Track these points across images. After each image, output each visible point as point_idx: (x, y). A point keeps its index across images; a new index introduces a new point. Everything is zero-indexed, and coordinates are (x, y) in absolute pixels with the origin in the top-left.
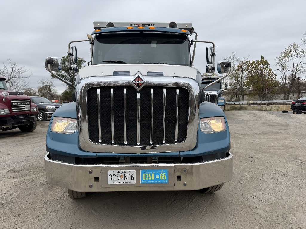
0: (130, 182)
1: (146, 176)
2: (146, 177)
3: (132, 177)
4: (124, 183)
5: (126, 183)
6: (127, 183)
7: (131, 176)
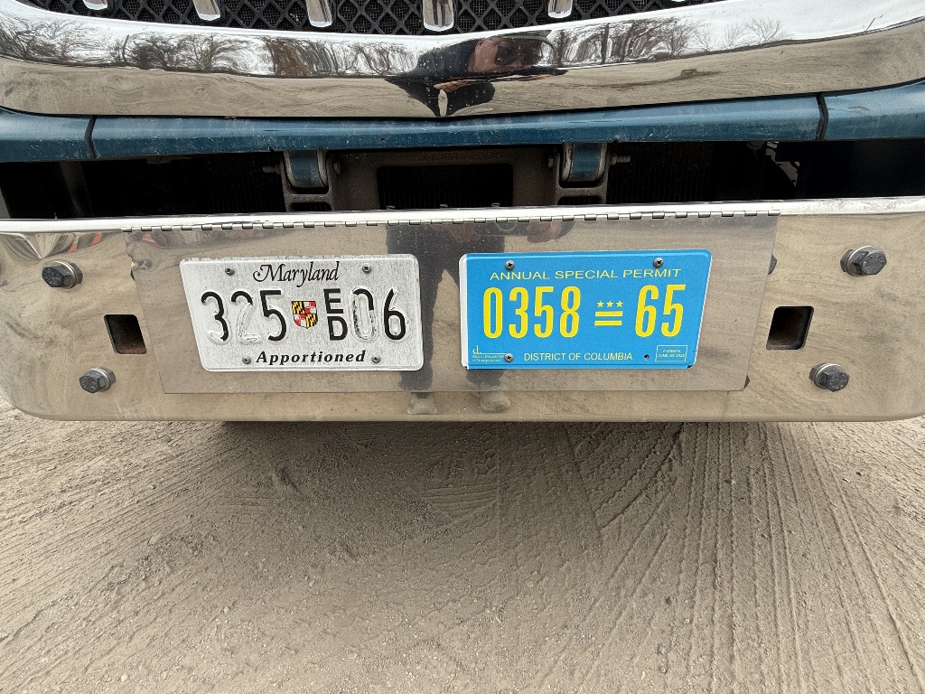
0: (376, 360)
1: (510, 308)
2: (510, 317)
3: (388, 314)
4: (333, 366)
5: (344, 366)
6: (354, 365)
7: (380, 305)
